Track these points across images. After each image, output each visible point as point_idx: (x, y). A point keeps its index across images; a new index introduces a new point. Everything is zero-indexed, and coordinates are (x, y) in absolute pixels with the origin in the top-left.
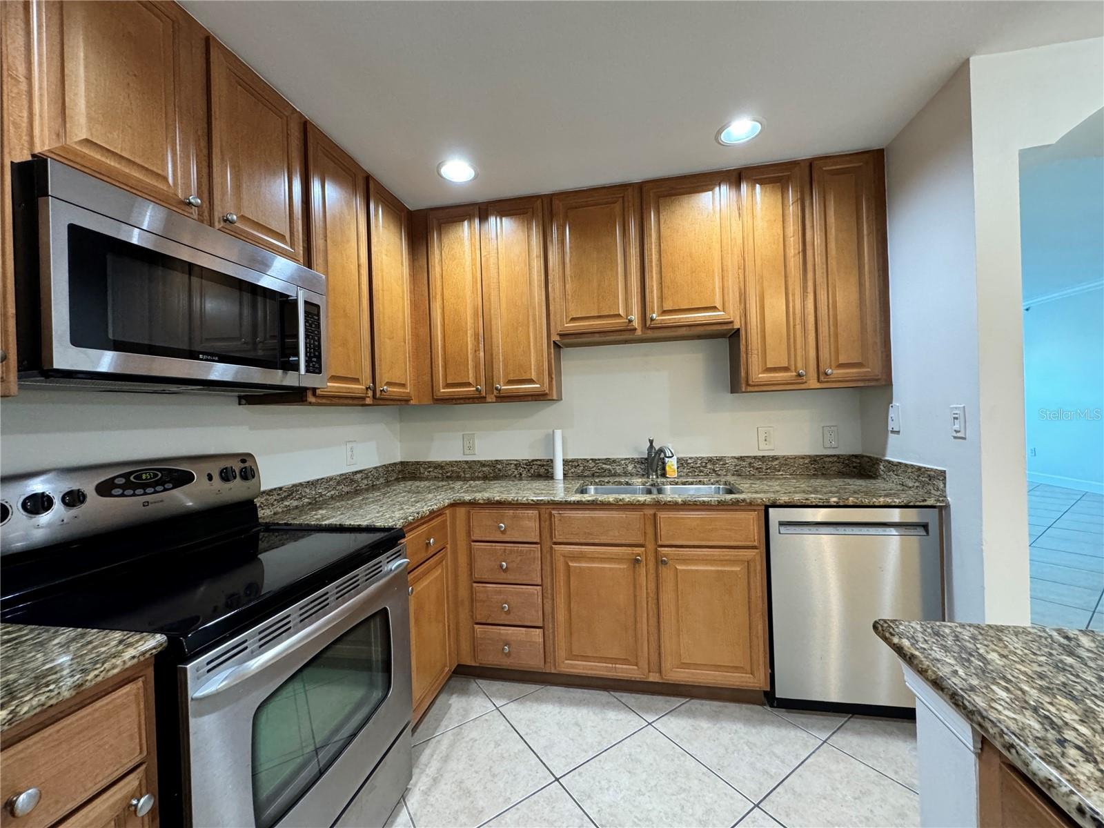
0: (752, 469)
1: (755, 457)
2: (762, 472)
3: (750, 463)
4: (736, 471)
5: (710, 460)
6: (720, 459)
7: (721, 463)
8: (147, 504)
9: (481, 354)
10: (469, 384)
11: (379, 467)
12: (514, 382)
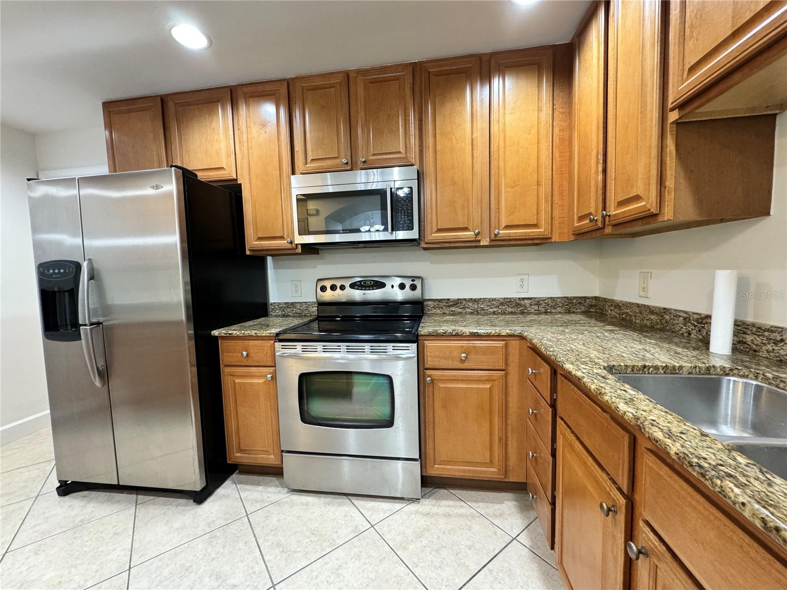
8: (364, 294)
9: (600, 177)
10: (591, 214)
11: (557, 298)
12: (621, 204)
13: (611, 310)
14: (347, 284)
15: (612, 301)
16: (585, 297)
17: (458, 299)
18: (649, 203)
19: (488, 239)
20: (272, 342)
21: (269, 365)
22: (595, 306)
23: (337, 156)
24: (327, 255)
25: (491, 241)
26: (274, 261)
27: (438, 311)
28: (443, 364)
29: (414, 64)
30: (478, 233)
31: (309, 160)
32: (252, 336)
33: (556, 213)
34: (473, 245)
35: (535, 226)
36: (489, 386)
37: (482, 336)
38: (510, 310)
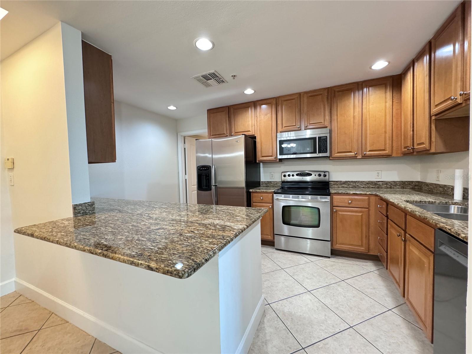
8: (303, 178)
9: (412, 133)
10: (408, 147)
11: (397, 181)
12: (419, 144)
13: (425, 187)
14: (295, 174)
15: (425, 183)
16: (412, 181)
17: (346, 181)
18: (426, 146)
19: (361, 156)
20: (272, 194)
21: (270, 202)
22: (418, 185)
23: (295, 125)
24: (286, 163)
25: (362, 156)
26: (263, 164)
27: (336, 186)
28: (341, 204)
29: (328, 88)
30: (357, 154)
31: (283, 127)
32: (264, 192)
33: (394, 144)
34: (354, 158)
35: (384, 150)
36: (361, 214)
37: (358, 194)
38: (372, 186)
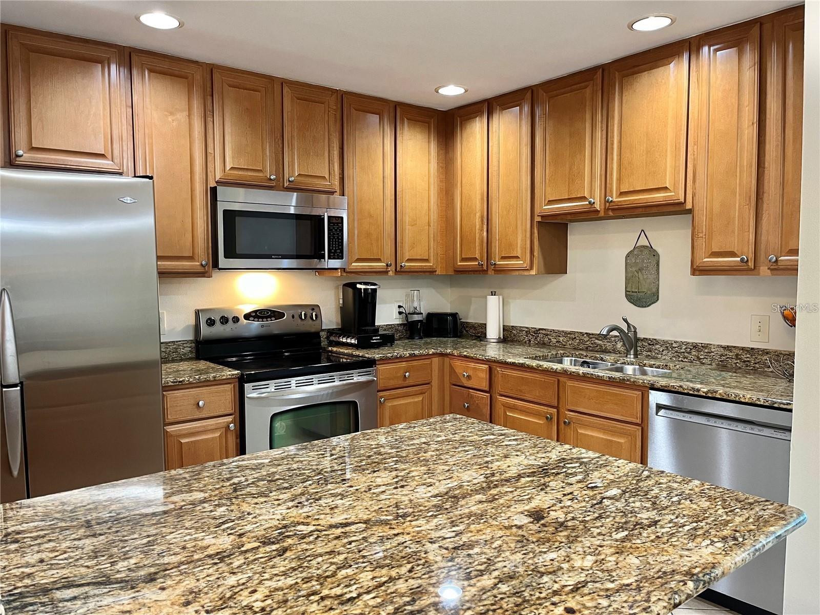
0: (738, 361)
1: (743, 349)
2: (750, 366)
3: (737, 355)
4: (721, 361)
5: (695, 346)
6: (706, 346)
7: (706, 351)
8: (263, 325)
9: (485, 234)
10: (476, 258)
12: (505, 258)
14: (240, 315)
18: (526, 263)
21: (229, 412)
23: (261, 169)
28: (392, 383)
31: (227, 168)
32: (209, 381)
33: (439, 250)
34: (383, 274)
37: (417, 356)
